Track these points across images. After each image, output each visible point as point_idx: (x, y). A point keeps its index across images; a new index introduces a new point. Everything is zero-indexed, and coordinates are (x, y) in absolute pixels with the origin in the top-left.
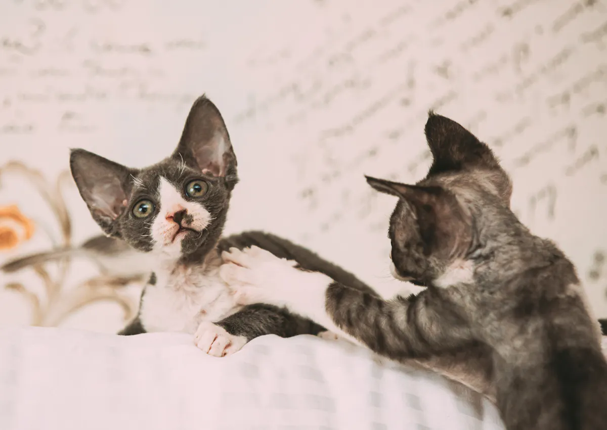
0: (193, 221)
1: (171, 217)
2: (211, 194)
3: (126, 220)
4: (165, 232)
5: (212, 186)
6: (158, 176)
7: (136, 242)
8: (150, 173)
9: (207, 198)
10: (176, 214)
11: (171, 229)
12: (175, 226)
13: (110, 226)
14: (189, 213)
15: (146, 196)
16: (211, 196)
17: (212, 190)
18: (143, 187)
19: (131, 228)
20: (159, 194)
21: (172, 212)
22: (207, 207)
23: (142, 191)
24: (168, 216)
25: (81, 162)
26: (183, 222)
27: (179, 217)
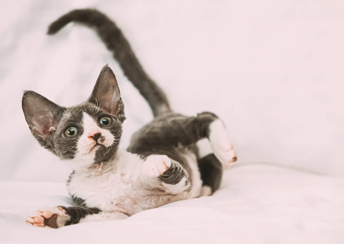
0: (105, 140)
1: (92, 137)
2: (115, 125)
3: (60, 138)
4: (87, 146)
5: (114, 120)
6: (82, 111)
7: (65, 152)
8: (76, 110)
9: (112, 127)
10: (95, 135)
11: (91, 144)
12: (94, 142)
13: (44, 142)
14: (102, 135)
15: (74, 123)
16: (115, 126)
17: (114, 122)
18: (72, 117)
19: (63, 143)
20: (83, 122)
21: (93, 134)
22: (112, 133)
23: (71, 121)
24: (89, 136)
25: (30, 99)
26: (99, 140)
27: (97, 137)
